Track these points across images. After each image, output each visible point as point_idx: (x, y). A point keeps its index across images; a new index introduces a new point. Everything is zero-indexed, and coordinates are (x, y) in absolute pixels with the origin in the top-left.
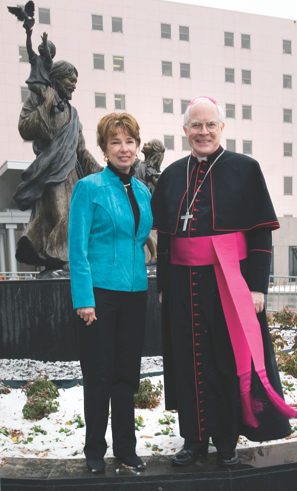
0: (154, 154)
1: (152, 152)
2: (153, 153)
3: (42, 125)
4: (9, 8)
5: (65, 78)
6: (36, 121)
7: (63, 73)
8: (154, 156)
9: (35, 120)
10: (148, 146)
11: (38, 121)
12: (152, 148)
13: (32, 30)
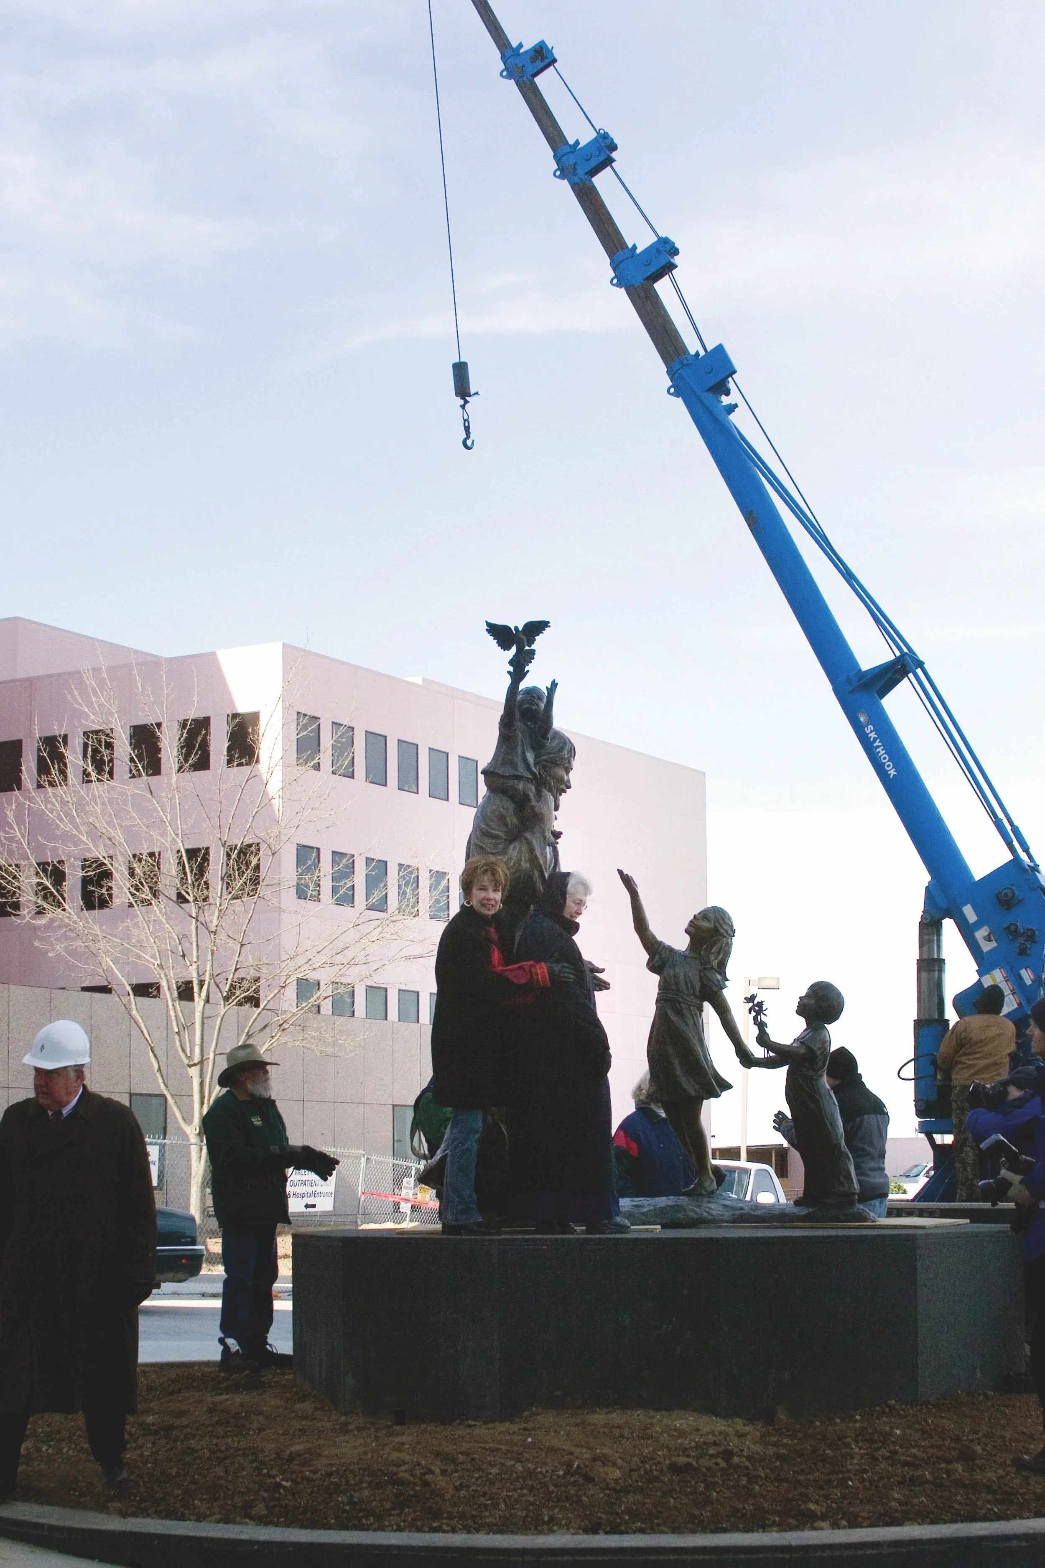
0: (719, 940)
1: (712, 937)
2: (714, 939)
3: (536, 874)
4: (488, 624)
5: (558, 765)
6: (525, 865)
7: (556, 757)
8: (719, 945)
9: (523, 863)
10: (705, 924)
11: (528, 865)
12: (716, 927)
13: (528, 671)
